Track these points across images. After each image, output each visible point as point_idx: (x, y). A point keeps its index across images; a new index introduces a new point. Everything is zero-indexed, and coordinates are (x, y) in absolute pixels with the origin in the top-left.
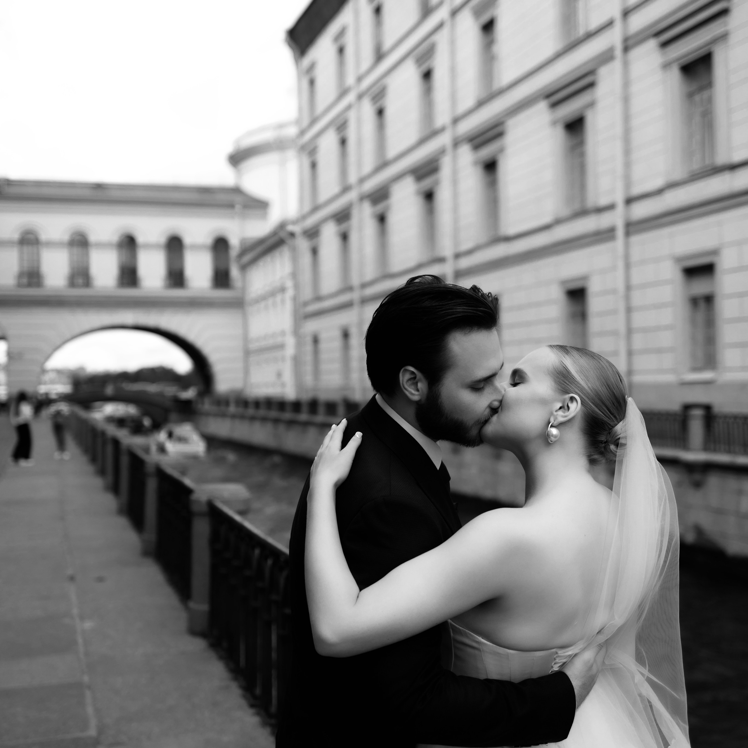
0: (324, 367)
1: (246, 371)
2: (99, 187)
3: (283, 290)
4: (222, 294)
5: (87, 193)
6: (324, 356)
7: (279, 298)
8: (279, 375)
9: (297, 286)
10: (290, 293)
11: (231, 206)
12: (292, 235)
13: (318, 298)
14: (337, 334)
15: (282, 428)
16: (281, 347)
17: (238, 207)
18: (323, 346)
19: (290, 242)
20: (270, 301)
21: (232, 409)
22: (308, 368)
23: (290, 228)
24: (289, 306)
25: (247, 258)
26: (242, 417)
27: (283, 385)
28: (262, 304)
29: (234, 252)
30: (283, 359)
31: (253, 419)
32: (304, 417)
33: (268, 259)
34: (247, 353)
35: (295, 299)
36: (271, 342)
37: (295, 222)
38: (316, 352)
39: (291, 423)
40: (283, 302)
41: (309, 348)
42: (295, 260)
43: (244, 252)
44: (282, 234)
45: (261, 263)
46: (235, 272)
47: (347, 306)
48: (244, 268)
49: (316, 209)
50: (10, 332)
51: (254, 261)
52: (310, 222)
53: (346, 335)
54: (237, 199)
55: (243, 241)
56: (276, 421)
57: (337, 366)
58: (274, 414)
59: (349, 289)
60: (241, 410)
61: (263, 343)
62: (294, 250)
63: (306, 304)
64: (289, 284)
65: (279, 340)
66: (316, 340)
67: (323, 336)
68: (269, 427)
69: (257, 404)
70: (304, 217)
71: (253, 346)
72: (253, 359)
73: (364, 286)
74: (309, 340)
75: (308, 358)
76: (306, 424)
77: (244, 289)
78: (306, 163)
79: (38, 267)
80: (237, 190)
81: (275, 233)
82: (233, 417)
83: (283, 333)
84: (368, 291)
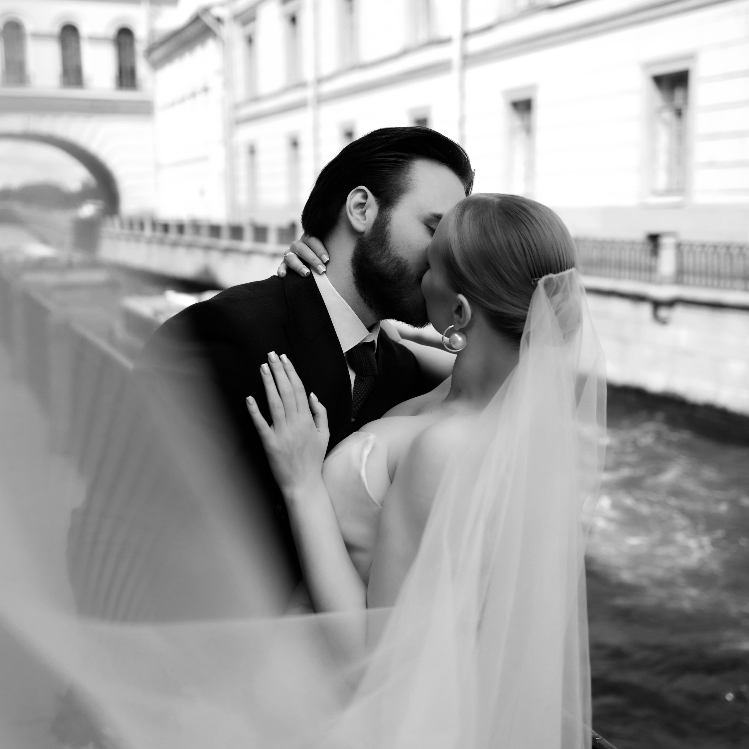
0: (263, 183)
3: (206, 90)
4: (127, 95)
6: (264, 170)
7: (201, 99)
8: (202, 193)
9: (226, 85)
10: (217, 93)
12: (219, 20)
13: (256, 99)
14: (283, 144)
16: (205, 159)
18: (262, 157)
19: (218, 30)
20: (189, 105)
21: (148, 232)
22: (243, 185)
23: (217, 12)
24: (214, 109)
25: (158, 54)
26: (161, 242)
27: (208, 205)
28: (180, 108)
29: (140, 48)
30: (208, 174)
31: (175, 244)
32: (247, 244)
34: (158, 167)
35: (222, 101)
37: (222, 5)
38: (252, 166)
39: (227, 251)
40: (206, 105)
41: (243, 160)
43: (154, 46)
44: (207, 20)
46: (143, 70)
47: (300, 106)
48: (155, 66)
51: (168, 58)
53: (295, 144)
55: (152, 34)
56: (208, 248)
57: (283, 182)
58: (204, 240)
59: (302, 85)
60: (158, 235)
62: (222, 40)
63: (237, 106)
64: (216, 82)
65: (201, 151)
66: (252, 151)
67: (261, 147)
69: (180, 227)
71: (165, 159)
73: (320, 81)
74: (243, 151)
75: (242, 172)
77: (153, 91)
81: (196, 19)
82: (150, 241)
83: (207, 143)
84: (327, 88)
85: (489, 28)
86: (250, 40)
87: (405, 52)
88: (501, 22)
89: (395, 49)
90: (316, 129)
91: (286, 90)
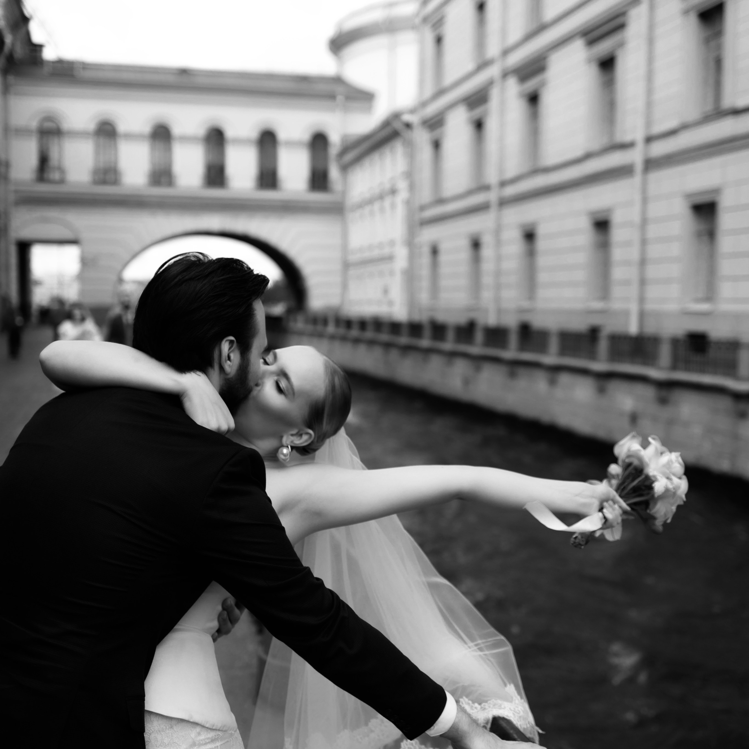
0: (444, 283)
1: (345, 286)
2: (184, 72)
3: (393, 192)
4: (319, 197)
5: (171, 79)
6: (445, 269)
7: (387, 202)
8: (386, 291)
9: (412, 187)
10: (403, 195)
11: (332, 97)
12: (408, 126)
13: (441, 201)
14: (464, 243)
15: (394, 354)
16: (390, 258)
17: (340, 98)
18: (443, 258)
19: (406, 134)
20: (376, 206)
21: (331, 329)
22: (425, 284)
23: (407, 118)
24: (400, 211)
25: (349, 157)
26: (344, 339)
27: (391, 303)
28: (367, 210)
29: (334, 150)
30: (392, 273)
31: (357, 341)
32: (425, 342)
33: (376, 156)
34: (346, 265)
35: (408, 203)
36: (376, 253)
37: (412, 111)
38: (435, 265)
39: (407, 349)
40: (393, 206)
41: (425, 259)
42: (411, 156)
43: (345, 150)
44: (397, 125)
45: (367, 162)
46: (334, 173)
47: (483, 208)
48: (345, 168)
49: (440, 92)
50: (84, 236)
51: (358, 159)
52: (431, 110)
53: (476, 245)
54: (339, 89)
55: (344, 138)
56: (388, 346)
57: (463, 282)
58: (385, 337)
59: (486, 188)
60: (342, 331)
61: (367, 255)
62: (410, 145)
63: (422, 208)
64: (402, 185)
65: (386, 251)
66: (435, 251)
67: (443, 247)
68: (378, 352)
69: (363, 324)
70: (424, 104)
71: (353, 258)
72: (352, 272)
73: (503, 184)
74: (426, 251)
75: (425, 271)
76: (428, 351)
77: (344, 193)
78: (429, 37)
79: (116, 162)
80: (338, 80)
81: (386, 124)
82: (332, 337)
83: (392, 243)
84: (510, 191)
85: (672, 133)
86: (437, 145)
87: (588, 156)
88: (684, 127)
89: (578, 153)
90: (498, 231)
91: (470, 193)
